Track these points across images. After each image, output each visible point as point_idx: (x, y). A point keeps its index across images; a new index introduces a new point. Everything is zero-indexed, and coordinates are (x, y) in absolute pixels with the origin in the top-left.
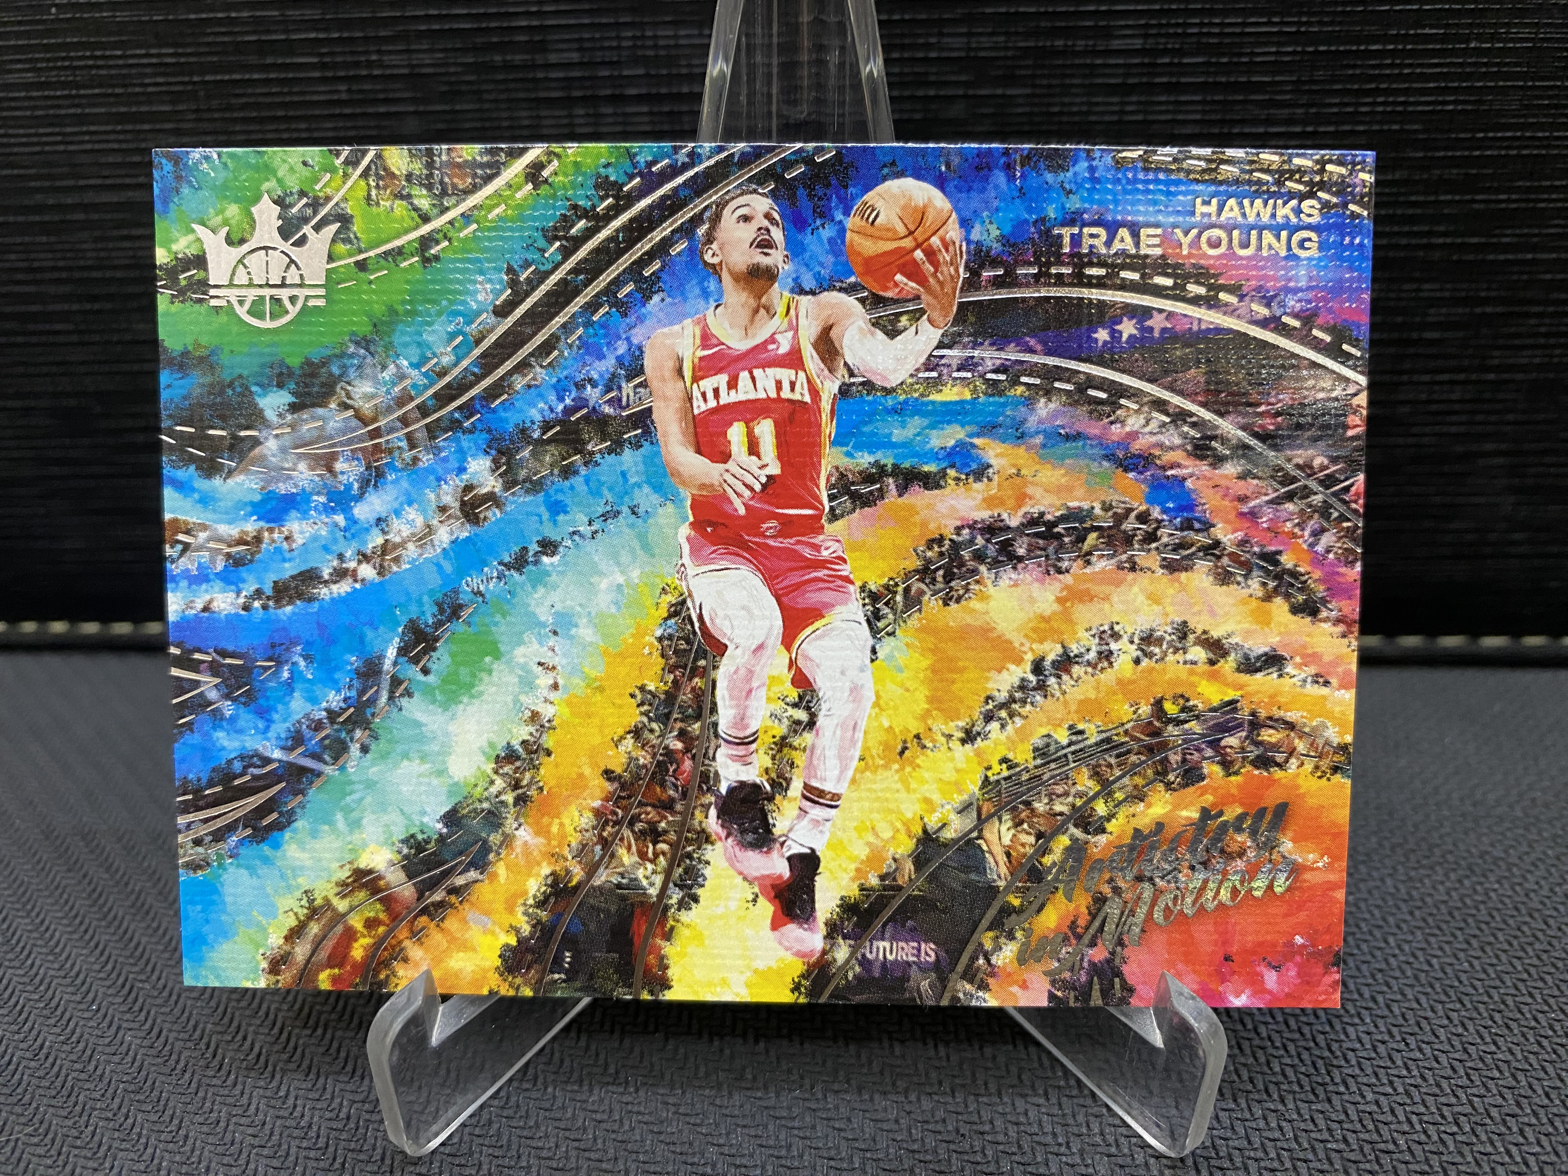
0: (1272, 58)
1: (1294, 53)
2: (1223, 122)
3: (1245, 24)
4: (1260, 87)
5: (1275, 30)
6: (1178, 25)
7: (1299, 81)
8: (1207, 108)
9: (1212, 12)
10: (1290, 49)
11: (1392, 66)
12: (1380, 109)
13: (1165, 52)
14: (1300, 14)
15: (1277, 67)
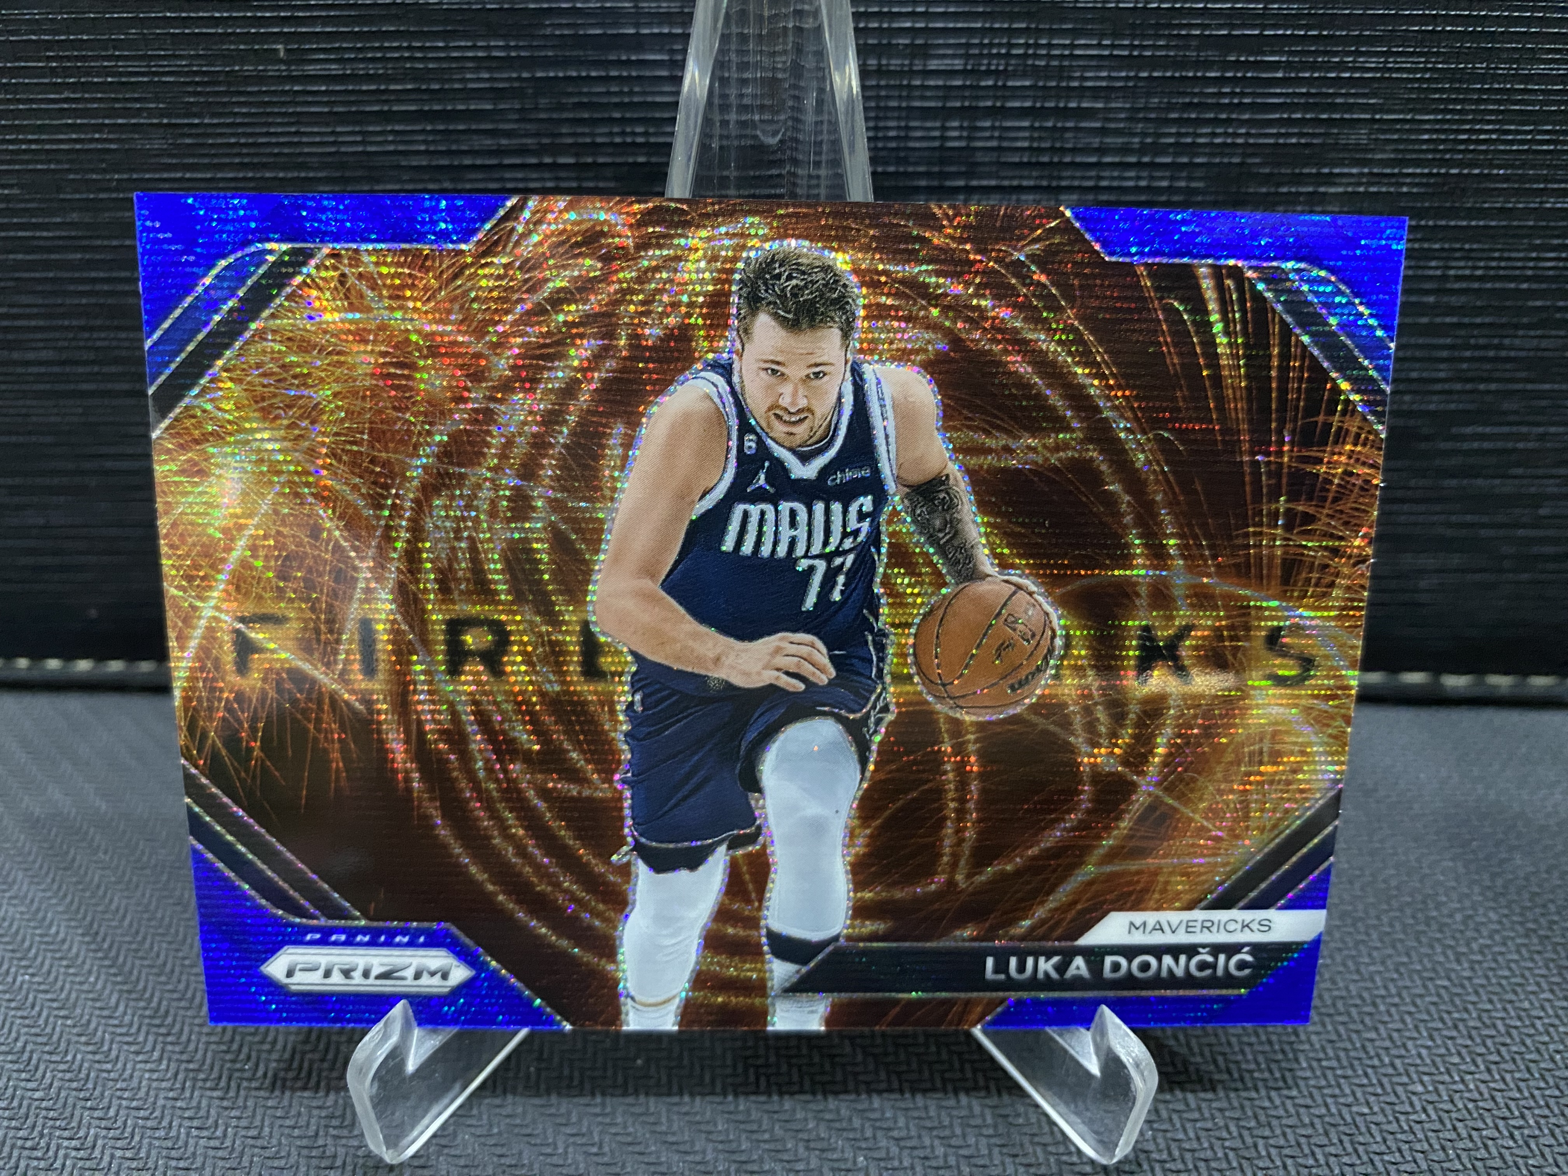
0: (1104, 84)
1: (1127, 78)
2: (1052, 149)
3: (1073, 46)
4: (1090, 113)
5: (1106, 53)
6: (1000, 45)
7: (1132, 109)
8: (1036, 135)
9: (1039, 32)
10: (1123, 74)
11: (1233, 94)
12: (1218, 140)
13: (988, 73)
14: (1134, 36)
15: (1106, 93)
